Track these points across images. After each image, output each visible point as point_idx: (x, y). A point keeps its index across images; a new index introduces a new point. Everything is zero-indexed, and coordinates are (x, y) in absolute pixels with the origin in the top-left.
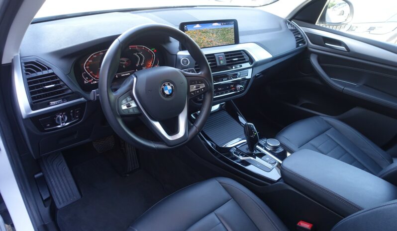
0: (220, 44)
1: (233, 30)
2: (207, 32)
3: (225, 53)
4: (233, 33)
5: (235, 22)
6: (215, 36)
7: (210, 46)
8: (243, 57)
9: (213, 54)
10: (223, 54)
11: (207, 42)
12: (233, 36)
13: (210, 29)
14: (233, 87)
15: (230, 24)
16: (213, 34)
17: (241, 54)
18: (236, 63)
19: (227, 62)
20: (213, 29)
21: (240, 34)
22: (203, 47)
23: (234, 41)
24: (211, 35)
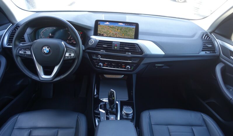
0: (122, 37)
1: (134, 30)
2: (114, 28)
3: (121, 42)
4: (134, 32)
5: (137, 25)
6: (119, 31)
7: (114, 36)
8: (135, 48)
9: (112, 42)
10: (120, 43)
11: (113, 34)
12: (134, 34)
13: (116, 27)
14: (123, 66)
15: (132, 25)
16: (118, 30)
17: (135, 46)
18: (128, 51)
19: (120, 49)
20: (118, 27)
21: (139, 33)
22: (109, 36)
23: (134, 37)
24: (116, 30)
